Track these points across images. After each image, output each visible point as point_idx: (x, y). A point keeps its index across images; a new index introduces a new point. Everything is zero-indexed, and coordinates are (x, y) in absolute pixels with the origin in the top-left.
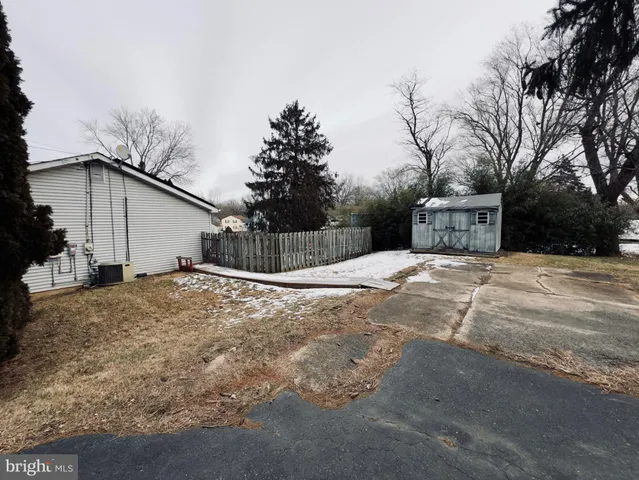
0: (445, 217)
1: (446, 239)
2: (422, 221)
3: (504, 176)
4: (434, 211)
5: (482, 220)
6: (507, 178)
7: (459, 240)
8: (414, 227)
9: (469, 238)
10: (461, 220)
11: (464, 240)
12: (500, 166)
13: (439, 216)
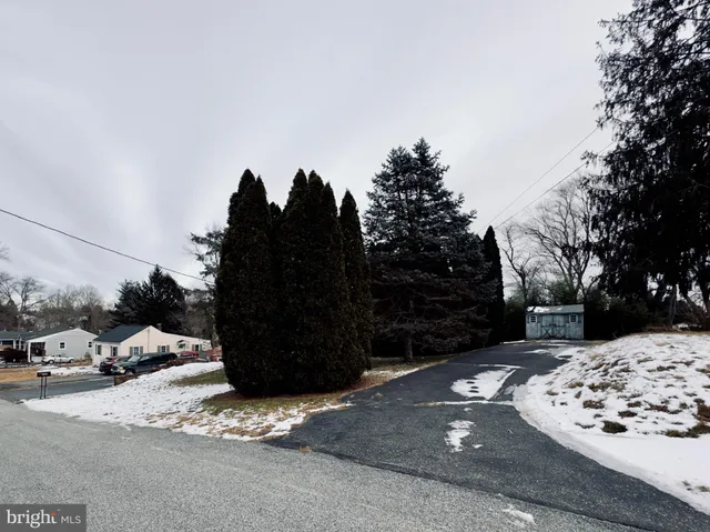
0: (550, 319)
1: (550, 332)
2: (533, 321)
3: (575, 285)
4: (541, 315)
5: (573, 320)
6: (578, 287)
7: (559, 332)
8: (528, 325)
9: (565, 331)
10: (560, 320)
11: (562, 331)
12: (570, 275)
13: (544, 318)
